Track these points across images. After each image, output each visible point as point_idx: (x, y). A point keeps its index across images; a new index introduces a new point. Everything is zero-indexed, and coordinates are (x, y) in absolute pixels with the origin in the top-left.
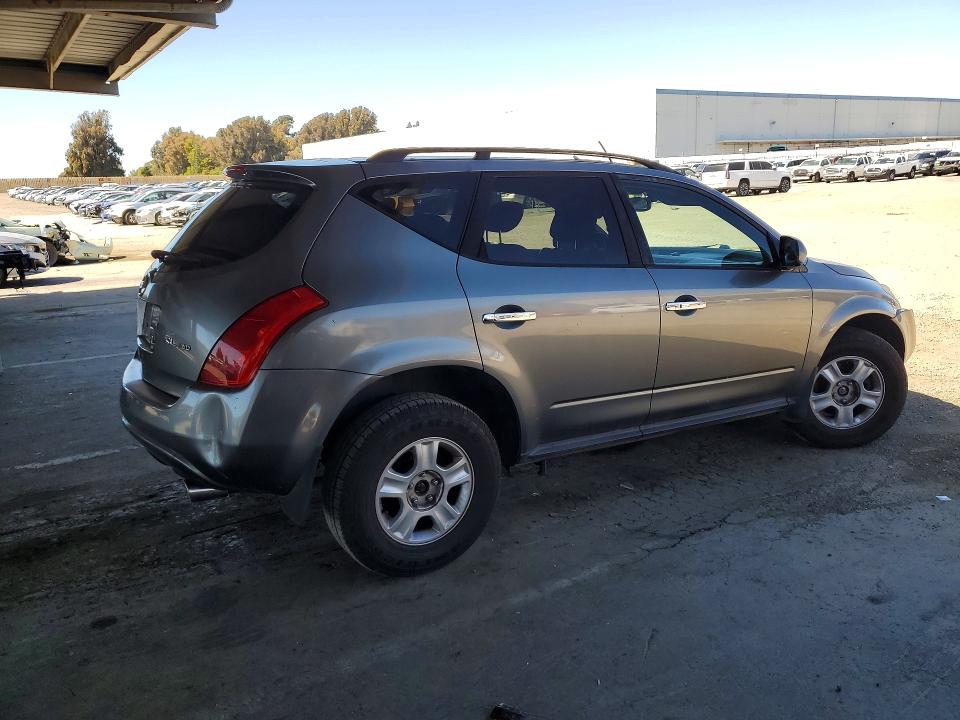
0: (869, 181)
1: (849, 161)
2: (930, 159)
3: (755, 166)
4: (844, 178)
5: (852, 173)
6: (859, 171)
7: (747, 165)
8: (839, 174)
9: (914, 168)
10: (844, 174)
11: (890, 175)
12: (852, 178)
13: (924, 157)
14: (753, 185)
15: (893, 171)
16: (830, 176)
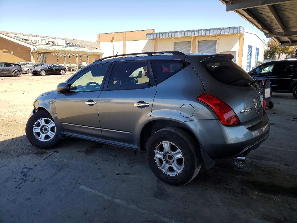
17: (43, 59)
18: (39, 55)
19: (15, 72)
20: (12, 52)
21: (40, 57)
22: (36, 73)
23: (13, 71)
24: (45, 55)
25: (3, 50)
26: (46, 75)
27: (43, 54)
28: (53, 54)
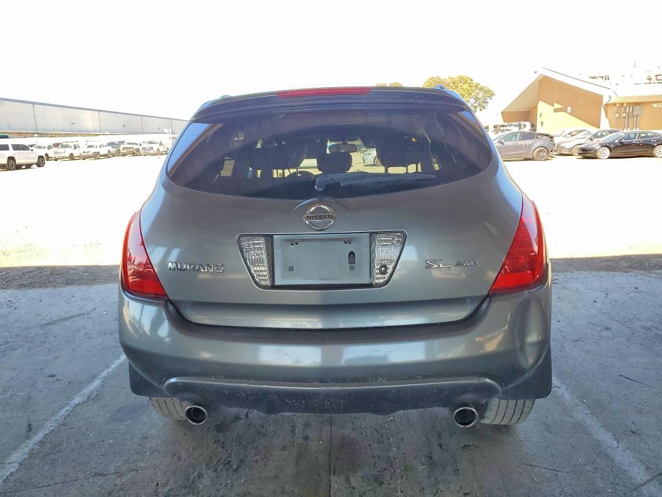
0: (84, 159)
1: (67, 146)
2: (116, 146)
3: (16, 147)
4: (67, 157)
5: (72, 154)
6: (76, 153)
7: (11, 147)
8: (63, 155)
9: (109, 151)
10: (67, 155)
11: (96, 156)
12: (72, 157)
13: (111, 144)
14: (18, 161)
15: (99, 153)
16: (57, 156)
17: (631, 120)
18: (622, 110)
19: (537, 150)
20: (569, 109)
21: (624, 115)
22: (587, 154)
23: (533, 148)
24: (637, 110)
25: (553, 106)
26: (610, 158)
27: (631, 108)
28: (655, 106)
